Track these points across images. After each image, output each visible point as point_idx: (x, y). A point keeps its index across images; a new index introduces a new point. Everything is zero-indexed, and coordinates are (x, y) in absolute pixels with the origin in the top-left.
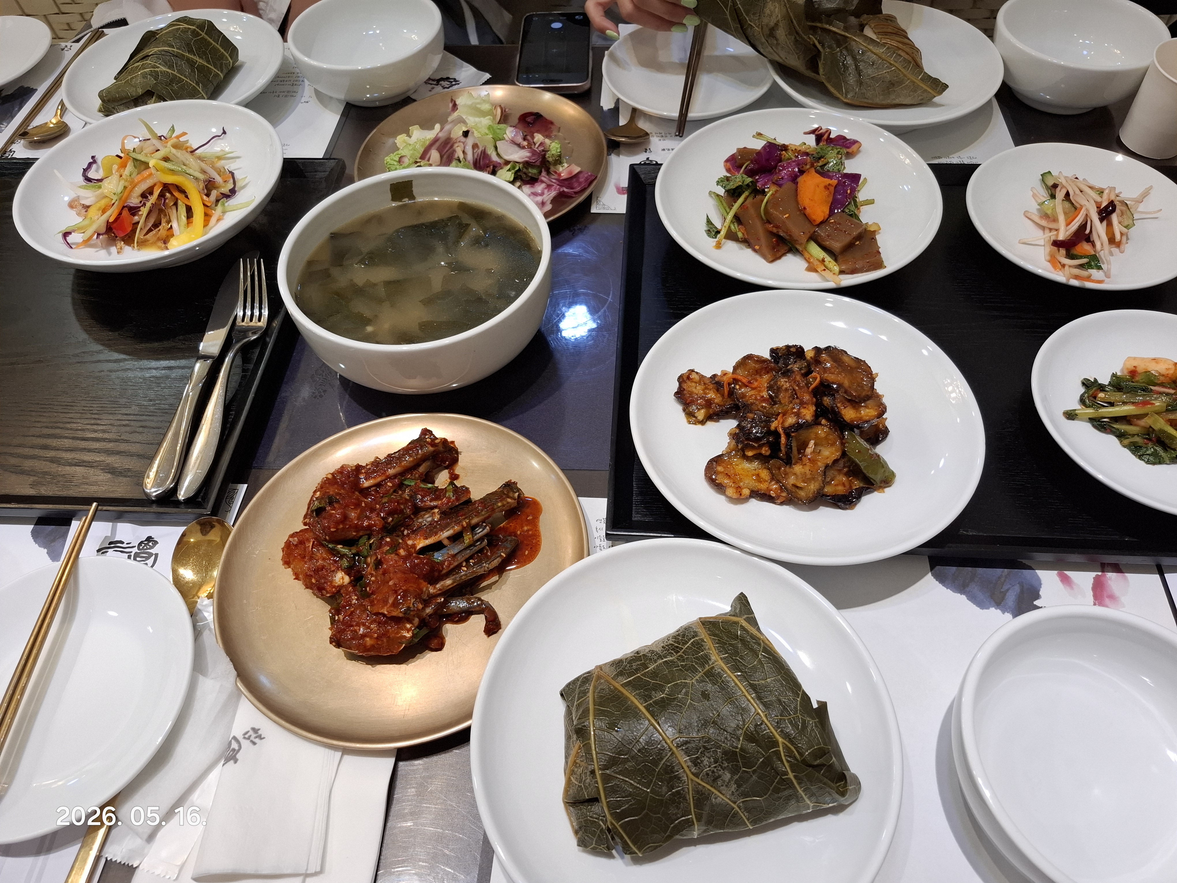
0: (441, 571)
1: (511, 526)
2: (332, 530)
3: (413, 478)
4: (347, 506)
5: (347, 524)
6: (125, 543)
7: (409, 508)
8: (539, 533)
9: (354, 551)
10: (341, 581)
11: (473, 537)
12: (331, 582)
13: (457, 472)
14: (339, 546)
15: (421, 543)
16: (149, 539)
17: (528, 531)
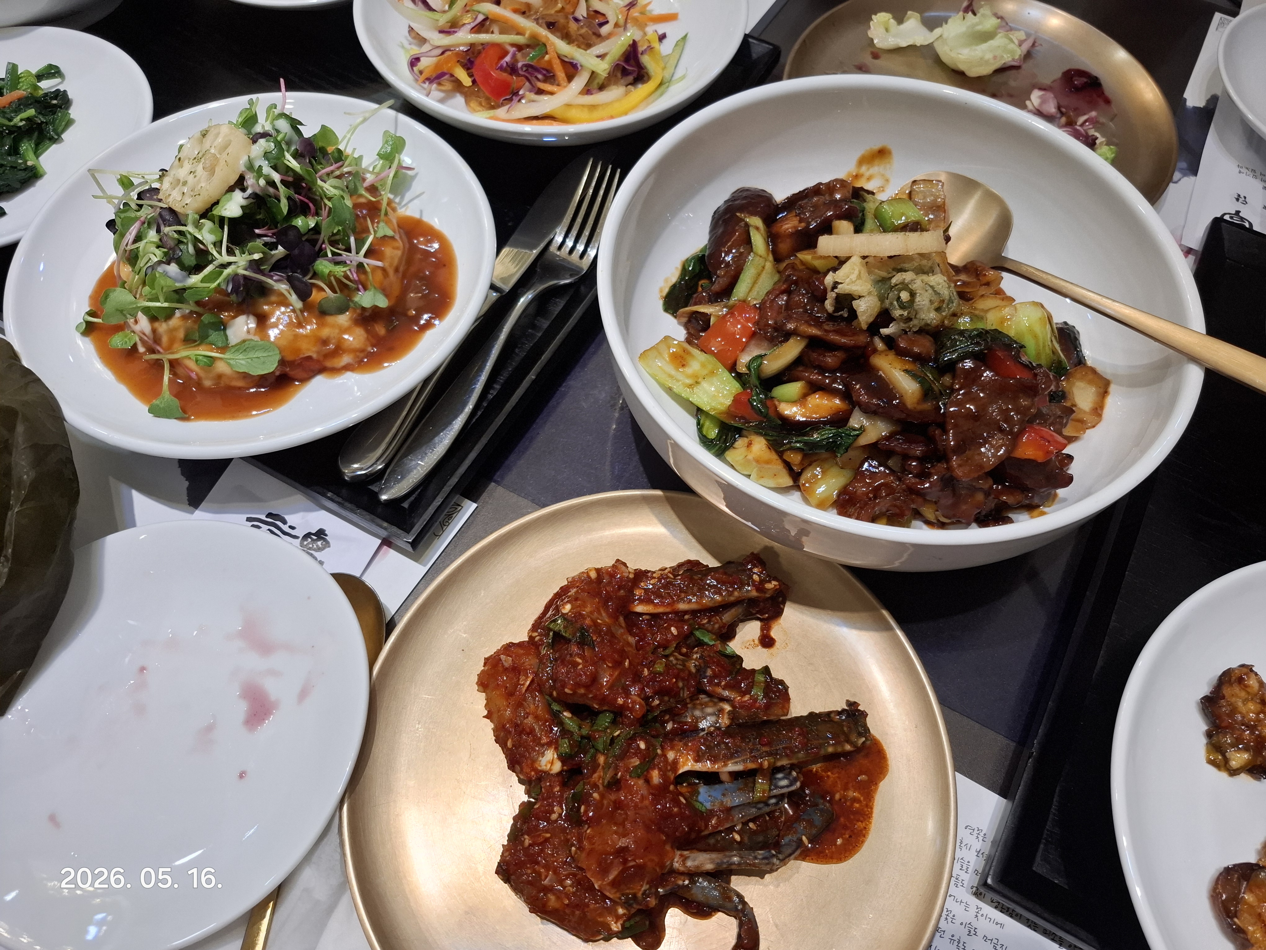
0: (703, 831)
1: (828, 777)
2: (567, 690)
3: (710, 628)
4: (603, 659)
5: (591, 692)
6: (288, 524)
7: (689, 690)
8: (871, 813)
9: (584, 732)
10: (549, 766)
11: (770, 790)
12: (534, 761)
13: (773, 634)
14: (567, 714)
15: (688, 765)
16: (321, 534)
17: (855, 800)
